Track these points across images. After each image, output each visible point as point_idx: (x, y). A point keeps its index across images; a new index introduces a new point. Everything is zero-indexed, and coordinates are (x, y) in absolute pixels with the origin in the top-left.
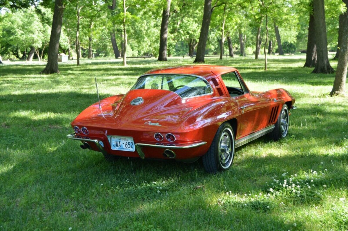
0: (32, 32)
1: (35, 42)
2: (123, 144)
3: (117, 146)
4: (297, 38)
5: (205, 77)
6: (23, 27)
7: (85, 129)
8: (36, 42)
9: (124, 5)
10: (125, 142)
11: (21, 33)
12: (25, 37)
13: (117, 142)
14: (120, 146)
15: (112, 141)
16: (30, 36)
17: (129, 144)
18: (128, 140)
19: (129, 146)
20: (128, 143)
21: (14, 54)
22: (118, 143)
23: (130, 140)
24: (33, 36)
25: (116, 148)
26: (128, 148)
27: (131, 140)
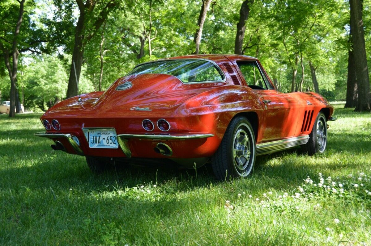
0: (56, 82)
1: (59, 92)
2: (104, 139)
3: (96, 142)
4: (336, 86)
5: (217, 62)
6: (47, 77)
7: (57, 123)
8: (61, 91)
9: (149, 47)
10: (105, 136)
11: (45, 83)
12: (48, 86)
13: (96, 138)
14: (100, 142)
15: (90, 137)
16: (54, 85)
17: (111, 139)
18: (109, 134)
19: (110, 141)
20: (109, 137)
21: (40, 107)
22: (98, 138)
23: (112, 133)
24: (57, 85)
25: (95, 146)
26: (109, 144)
27: (114, 134)
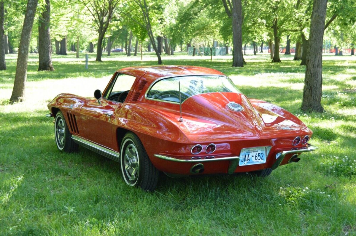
3: (246, 160)
10: (254, 154)
13: (245, 156)
14: (249, 160)
17: (259, 156)
18: (257, 151)
19: (259, 158)
20: (257, 154)
25: (245, 164)
26: (258, 160)
27: (262, 151)
